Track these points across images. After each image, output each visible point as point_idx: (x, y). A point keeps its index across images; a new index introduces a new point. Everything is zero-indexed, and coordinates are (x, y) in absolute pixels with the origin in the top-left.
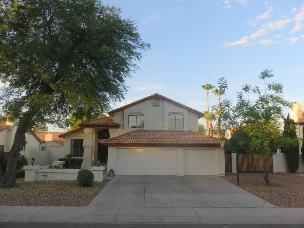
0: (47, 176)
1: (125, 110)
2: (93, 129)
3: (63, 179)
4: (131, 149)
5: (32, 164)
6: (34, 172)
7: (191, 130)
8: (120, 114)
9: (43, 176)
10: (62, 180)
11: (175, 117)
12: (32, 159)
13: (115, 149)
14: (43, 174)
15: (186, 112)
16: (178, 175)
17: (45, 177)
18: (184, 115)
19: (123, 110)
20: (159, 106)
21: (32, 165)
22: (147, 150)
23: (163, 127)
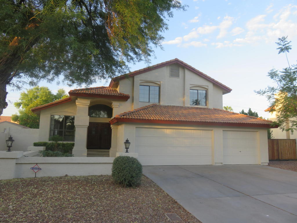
0: (39, 169)
1: (135, 77)
2: (90, 100)
3: (69, 174)
4: (156, 129)
5: (8, 148)
6: (14, 161)
7: (216, 108)
8: (127, 82)
9: (33, 169)
10: (66, 175)
11: (196, 91)
12: (8, 139)
13: (135, 128)
14: (32, 166)
15: (210, 86)
16: (217, 165)
17: (36, 171)
18: (207, 89)
19: (133, 77)
20: (178, 76)
21: (9, 150)
22: (177, 130)
23: (184, 102)
